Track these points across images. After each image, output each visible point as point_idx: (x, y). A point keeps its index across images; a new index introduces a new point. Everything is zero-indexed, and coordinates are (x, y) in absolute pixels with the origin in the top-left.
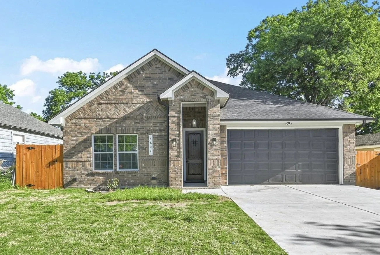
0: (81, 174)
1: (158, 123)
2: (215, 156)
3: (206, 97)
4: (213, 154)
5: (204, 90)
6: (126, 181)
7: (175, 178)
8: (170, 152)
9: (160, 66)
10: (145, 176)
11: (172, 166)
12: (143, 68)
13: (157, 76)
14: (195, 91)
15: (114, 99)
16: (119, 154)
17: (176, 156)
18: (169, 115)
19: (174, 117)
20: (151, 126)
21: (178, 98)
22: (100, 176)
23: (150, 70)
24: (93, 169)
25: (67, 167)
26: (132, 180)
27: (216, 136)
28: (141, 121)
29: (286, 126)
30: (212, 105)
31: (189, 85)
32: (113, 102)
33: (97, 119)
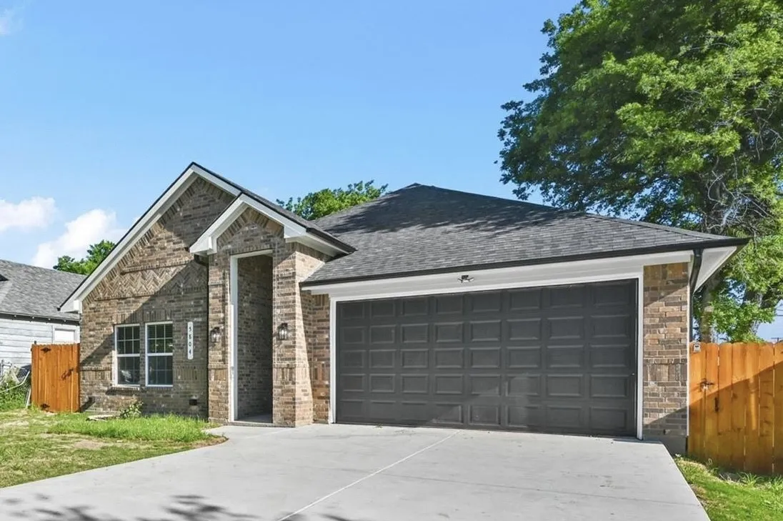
0: (99, 391)
1: (201, 299)
2: (286, 359)
3: (270, 240)
4: (282, 355)
5: (267, 226)
6: (155, 405)
7: (218, 402)
8: (210, 352)
9: (205, 192)
10: (181, 396)
11: (213, 379)
12: (180, 202)
13: (201, 211)
14: (252, 231)
15: (141, 262)
16: (149, 357)
17: (220, 361)
18: (210, 283)
19: (216, 286)
20: (192, 306)
21: (224, 248)
22: (123, 395)
23: (191, 201)
24: (115, 383)
25: (84, 379)
26: (163, 403)
27: (288, 319)
28: (178, 297)
29: (459, 287)
30: (282, 255)
31: (241, 221)
32: (139, 268)
33: (119, 299)
